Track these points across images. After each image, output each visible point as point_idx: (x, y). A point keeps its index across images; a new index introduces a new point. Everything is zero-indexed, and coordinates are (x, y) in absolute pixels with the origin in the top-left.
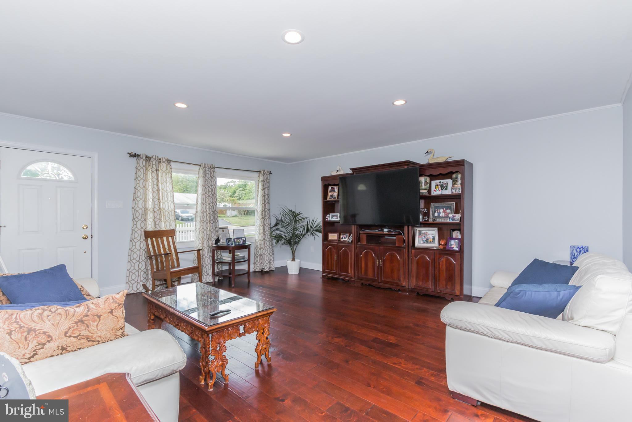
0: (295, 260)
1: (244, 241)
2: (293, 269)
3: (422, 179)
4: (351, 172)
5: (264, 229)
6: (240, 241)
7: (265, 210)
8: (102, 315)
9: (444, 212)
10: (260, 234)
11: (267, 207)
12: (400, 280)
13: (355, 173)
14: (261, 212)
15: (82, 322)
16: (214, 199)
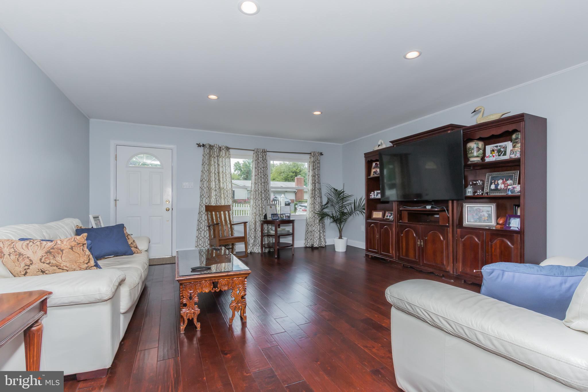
0: (343, 238)
1: (289, 217)
2: (340, 247)
3: (472, 145)
4: (391, 145)
5: (314, 207)
6: (284, 217)
7: (315, 189)
8: (64, 250)
9: (503, 183)
10: (310, 212)
11: (317, 187)
12: (443, 264)
13: (395, 146)
14: (311, 191)
15: (50, 253)
16: (266, 179)
